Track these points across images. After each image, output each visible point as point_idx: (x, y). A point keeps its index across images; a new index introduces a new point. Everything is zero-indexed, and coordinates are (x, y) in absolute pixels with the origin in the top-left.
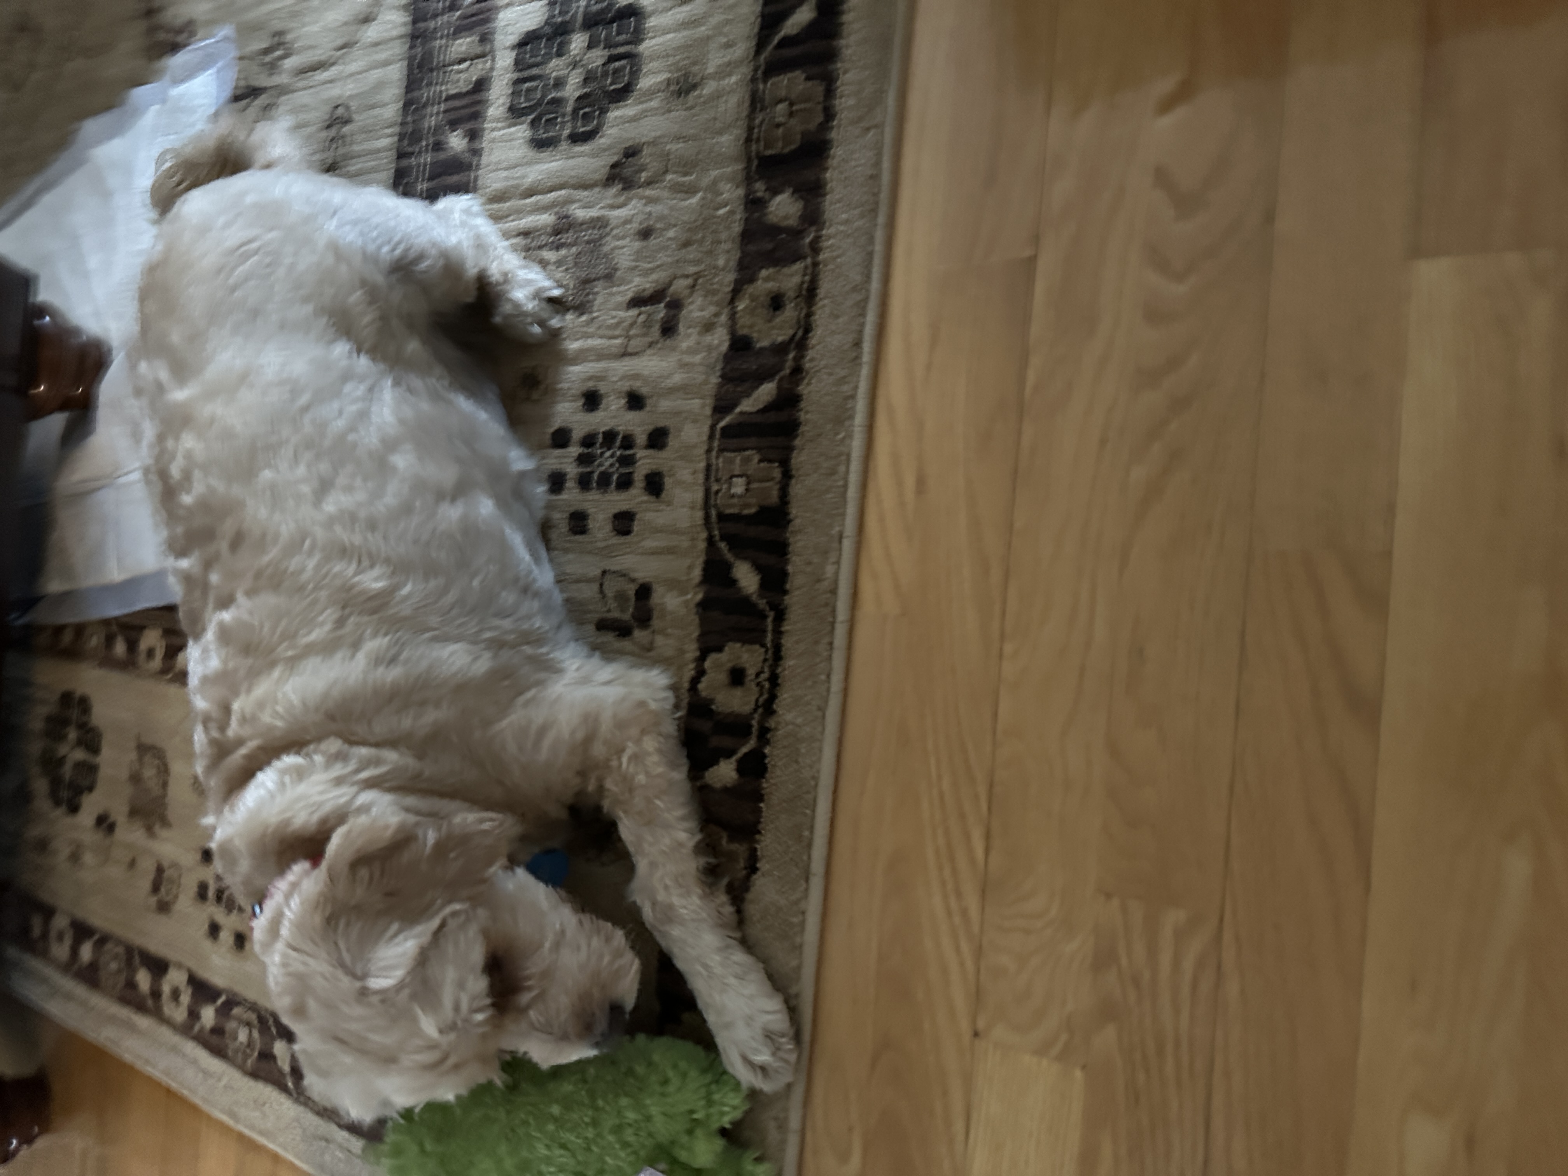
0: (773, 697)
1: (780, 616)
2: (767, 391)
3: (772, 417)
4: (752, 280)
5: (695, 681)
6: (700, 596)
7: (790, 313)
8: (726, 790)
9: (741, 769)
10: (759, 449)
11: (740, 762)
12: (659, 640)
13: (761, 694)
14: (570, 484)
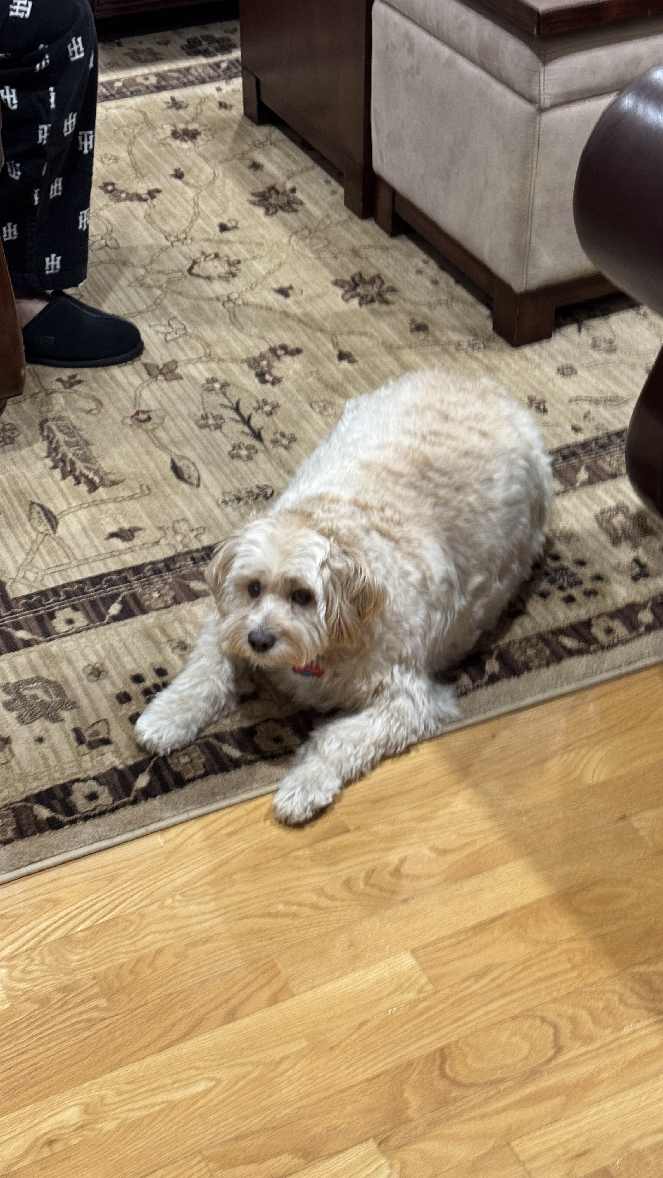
0: (94, 816)
1: (135, 802)
2: (235, 753)
3: (226, 760)
4: (283, 726)
5: (78, 780)
6: (121, 767)
7: (275, 747)
8: (35, 817)
9: (49, 820)
10: (208, 760)
11: (53, 817)
12: (87, 758)
13: (92, 810)
14: (142, 686)
